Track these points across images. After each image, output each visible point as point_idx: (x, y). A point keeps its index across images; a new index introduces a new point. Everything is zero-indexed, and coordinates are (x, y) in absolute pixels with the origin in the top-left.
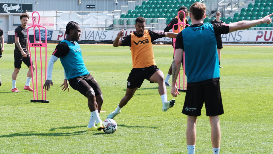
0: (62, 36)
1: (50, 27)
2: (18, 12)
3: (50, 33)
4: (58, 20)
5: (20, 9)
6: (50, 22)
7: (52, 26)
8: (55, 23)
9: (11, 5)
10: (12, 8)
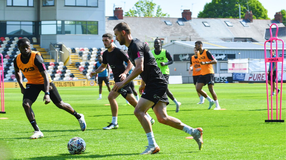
0: (252, 77)
1: (244, 71)
2: (223, 60)
3: (243, 75)
4: (250, 66)
5: (225, 58)
6: (244, 67)
7: (245, 70)
8: (247, 68)
9: (218, 55)
10: (219, 57)
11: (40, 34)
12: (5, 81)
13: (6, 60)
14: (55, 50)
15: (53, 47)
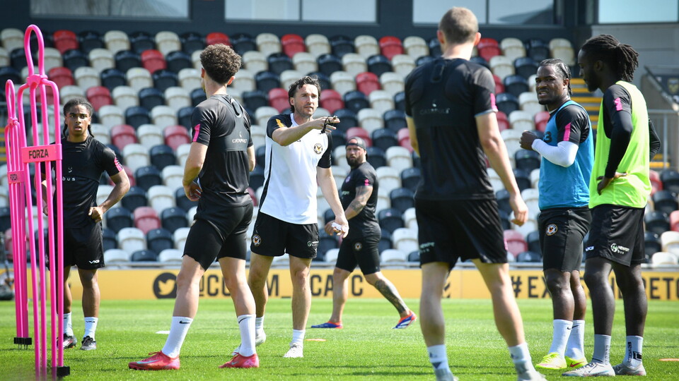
11: (589, 20)
12: (391, 261)
13: (404, 157)
14: (671, 108)
15: (659, 88)
